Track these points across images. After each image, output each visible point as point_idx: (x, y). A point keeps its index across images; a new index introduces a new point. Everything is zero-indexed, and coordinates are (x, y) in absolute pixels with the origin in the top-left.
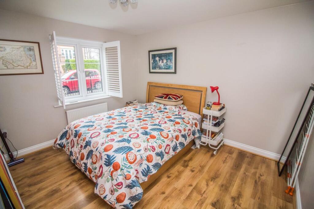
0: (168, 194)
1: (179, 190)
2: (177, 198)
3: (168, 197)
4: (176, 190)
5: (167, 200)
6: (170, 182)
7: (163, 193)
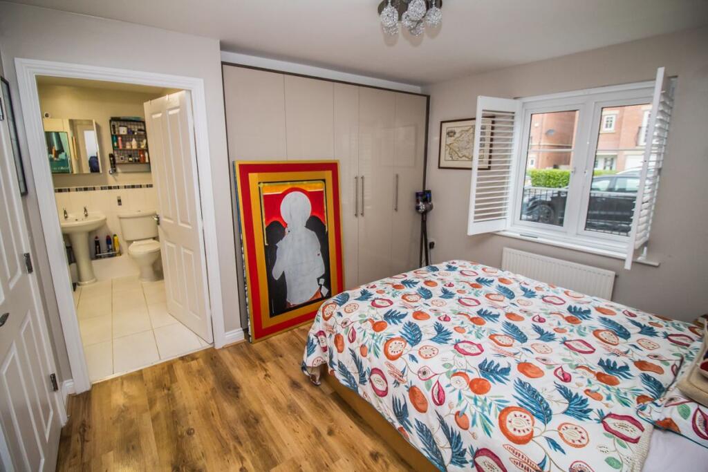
0: (325, 441)
1: (327, 466)
2: (310, 455)
3: (317, 439)
4: (332, 459)
5: (313, 435)
6: (357, 453)
7: (331, 433)
